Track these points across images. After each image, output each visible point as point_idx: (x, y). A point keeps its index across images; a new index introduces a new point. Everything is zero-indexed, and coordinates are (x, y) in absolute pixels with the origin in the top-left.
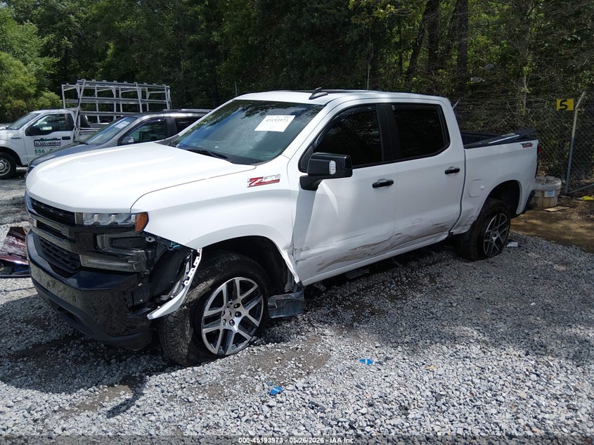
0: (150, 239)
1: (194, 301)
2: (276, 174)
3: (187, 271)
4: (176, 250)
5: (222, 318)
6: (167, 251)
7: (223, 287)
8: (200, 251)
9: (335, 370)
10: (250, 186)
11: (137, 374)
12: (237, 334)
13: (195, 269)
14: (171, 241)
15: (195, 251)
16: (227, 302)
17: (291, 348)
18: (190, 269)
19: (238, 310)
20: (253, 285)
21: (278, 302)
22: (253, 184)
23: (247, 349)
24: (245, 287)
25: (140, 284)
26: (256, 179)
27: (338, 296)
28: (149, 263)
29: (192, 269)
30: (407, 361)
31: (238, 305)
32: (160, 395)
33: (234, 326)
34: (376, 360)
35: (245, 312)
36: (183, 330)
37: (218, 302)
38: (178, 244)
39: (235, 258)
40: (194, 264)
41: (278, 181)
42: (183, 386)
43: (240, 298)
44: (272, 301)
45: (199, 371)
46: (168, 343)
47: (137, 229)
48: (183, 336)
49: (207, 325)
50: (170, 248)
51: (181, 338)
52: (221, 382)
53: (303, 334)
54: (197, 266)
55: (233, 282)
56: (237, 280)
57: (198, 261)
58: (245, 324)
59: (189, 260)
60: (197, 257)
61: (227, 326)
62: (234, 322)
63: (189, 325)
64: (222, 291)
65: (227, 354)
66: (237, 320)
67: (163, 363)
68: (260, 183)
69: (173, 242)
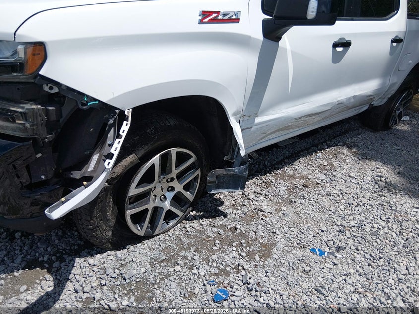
0: (51, 88)
1: (118, 176)
2: (235, 11)
3: (109, 142)
4: (92, 108)
5: (152, 194)
6: (79, 109)
7: (156, 160)
8: (129, 113)
9: (286, 264)
10: (201, 22)
11: (45, 259)
12: (169, 212)
13: (122, 140)
14: (83, 95)
15: (122, 113)
16: (159, 176)
17: (229, 227)
18: (114, 140)
19: (171, 184)
20: (191, 157)
21: (218, 177)
22: (206, 20)
23: (179, 225)
24: (181, 158)
25: (39, 155)
26: (211, 13)
27: (266, 163)
28: (50, 126)
29: (117, 140)
30: (362, 252)
31: (172, 179)
32: (73, 297)
33: (166, 203)
34: (327, 250)
35: (179, 187)
36: (103, 211)
37: (149, 177)
38: (95, 100)
39: (172, 122)
40: (121, 133)
41: (237, 20)
42: (103, 282)
43: (175, 172)
44: (212, 175)
45: (123, 258)
46: (84, 226)
47: (29, 70)
48: (104, 218)
49: (132, 206)
50: (84, 105)
51: (101, 220)
52: (151, 276)
53: (239, 208)
54: (124, 135)
55: (168, 154)
56: (174, 151)
57: (125, 128)
58: (178, 200)
59: (113, 125)
60: (125, 122)
61: (157, 203)
62: (165, 197)
63: (111, 204)
64: (154, 164)
65: (156, 233)
66: (170, 195)
67: (79, 242)
68: (215, 21)
69: (88, 96)
